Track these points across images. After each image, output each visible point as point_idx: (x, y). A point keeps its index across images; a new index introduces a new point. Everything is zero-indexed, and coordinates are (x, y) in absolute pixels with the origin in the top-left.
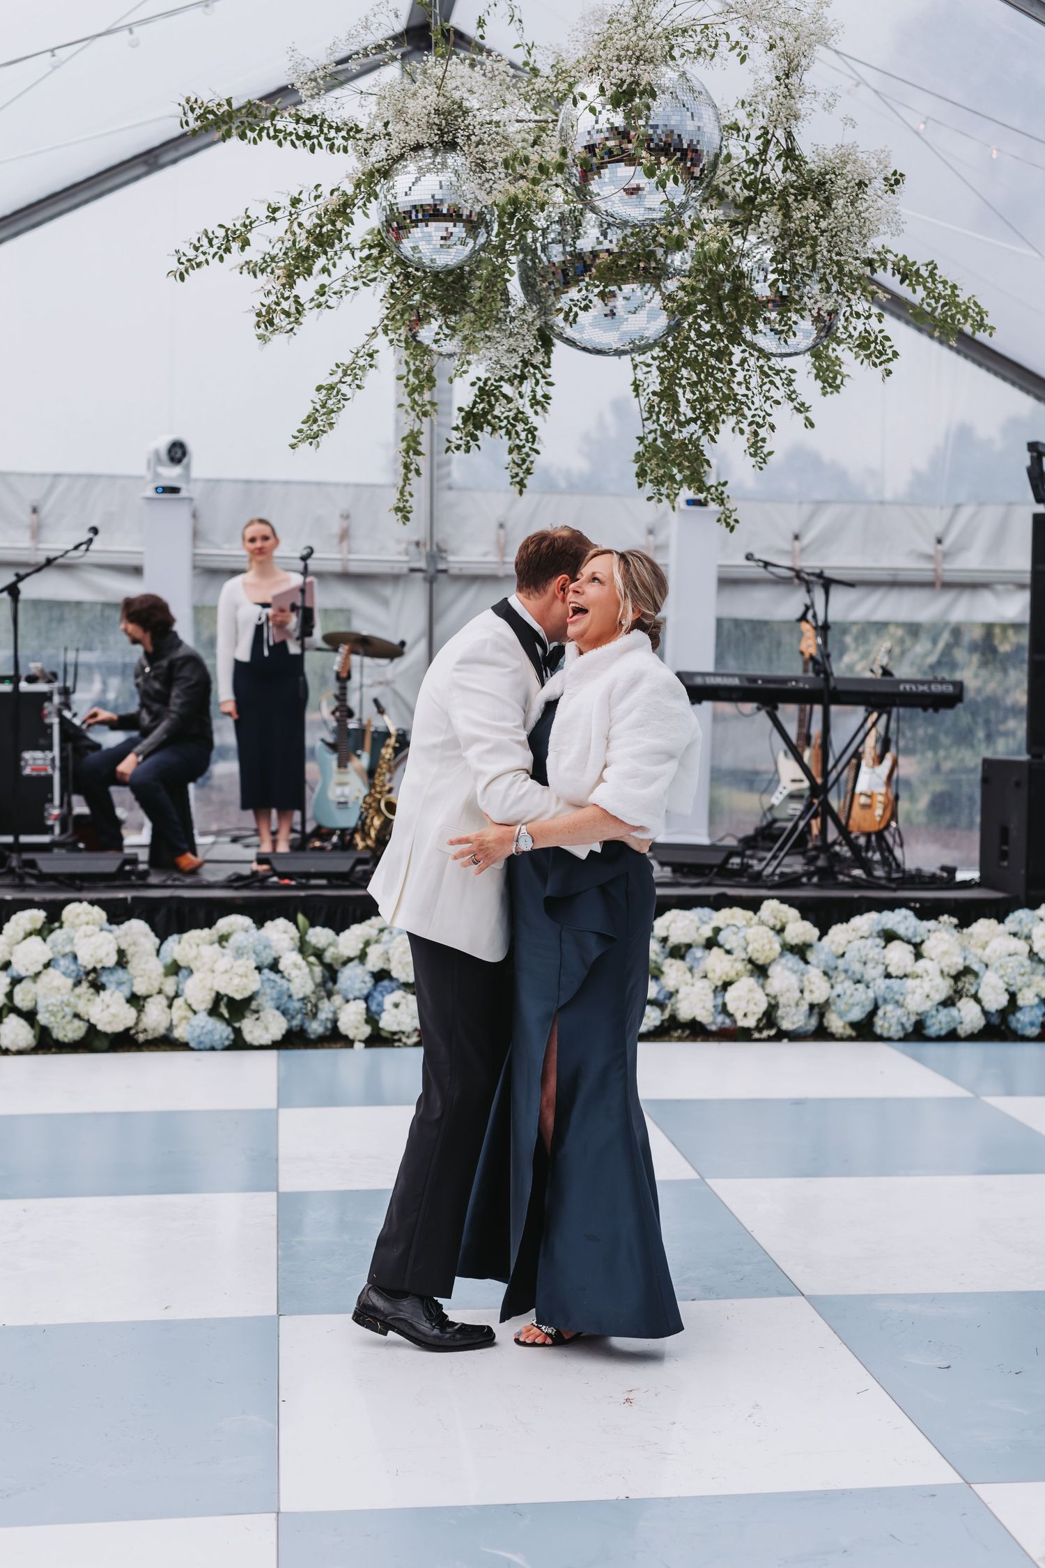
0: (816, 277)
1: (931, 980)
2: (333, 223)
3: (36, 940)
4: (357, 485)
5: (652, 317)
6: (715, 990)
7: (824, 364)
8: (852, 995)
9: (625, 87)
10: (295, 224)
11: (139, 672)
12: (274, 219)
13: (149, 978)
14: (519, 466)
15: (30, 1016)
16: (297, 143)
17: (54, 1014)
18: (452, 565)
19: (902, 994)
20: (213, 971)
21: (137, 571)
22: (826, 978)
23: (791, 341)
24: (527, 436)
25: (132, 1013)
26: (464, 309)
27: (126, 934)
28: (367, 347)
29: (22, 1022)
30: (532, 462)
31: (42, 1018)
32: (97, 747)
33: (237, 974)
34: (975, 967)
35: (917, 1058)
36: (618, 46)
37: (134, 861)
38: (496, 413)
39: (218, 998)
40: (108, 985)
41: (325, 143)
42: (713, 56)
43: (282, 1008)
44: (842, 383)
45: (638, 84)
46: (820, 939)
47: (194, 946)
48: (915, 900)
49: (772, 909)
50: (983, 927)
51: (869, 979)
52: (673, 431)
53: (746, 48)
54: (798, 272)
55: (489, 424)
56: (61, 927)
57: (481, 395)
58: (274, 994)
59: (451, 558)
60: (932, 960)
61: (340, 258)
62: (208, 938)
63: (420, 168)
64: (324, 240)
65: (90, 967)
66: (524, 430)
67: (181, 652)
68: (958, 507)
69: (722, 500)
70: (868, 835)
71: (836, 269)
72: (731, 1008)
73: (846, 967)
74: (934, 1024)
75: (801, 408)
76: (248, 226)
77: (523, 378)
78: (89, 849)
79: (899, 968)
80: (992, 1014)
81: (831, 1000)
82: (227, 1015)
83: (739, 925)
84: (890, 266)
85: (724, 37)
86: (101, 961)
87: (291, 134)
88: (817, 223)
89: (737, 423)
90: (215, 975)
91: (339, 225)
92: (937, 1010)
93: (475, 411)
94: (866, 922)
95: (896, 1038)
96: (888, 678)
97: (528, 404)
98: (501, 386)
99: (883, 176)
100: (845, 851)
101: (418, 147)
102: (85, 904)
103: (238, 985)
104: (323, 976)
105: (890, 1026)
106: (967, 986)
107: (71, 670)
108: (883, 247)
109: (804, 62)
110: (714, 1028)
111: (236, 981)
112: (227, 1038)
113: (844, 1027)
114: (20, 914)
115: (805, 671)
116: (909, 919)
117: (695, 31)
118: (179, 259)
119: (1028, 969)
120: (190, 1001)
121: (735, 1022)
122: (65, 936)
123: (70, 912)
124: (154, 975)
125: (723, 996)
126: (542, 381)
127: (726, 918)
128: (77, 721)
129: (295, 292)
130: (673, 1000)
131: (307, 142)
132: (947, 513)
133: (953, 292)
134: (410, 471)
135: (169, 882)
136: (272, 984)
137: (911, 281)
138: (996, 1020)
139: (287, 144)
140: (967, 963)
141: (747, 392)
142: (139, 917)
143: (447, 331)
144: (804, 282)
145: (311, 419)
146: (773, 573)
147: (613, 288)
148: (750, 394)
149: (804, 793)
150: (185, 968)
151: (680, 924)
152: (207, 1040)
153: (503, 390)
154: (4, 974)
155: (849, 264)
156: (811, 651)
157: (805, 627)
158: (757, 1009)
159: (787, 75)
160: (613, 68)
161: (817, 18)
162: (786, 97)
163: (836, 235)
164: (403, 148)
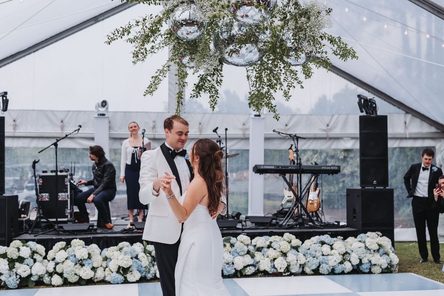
0: (306, 40)
1: (336, 256)
2: (156, 26)
3: (63, 251)
4: (157, 113)
5: (255, 54)
6: (271, 261)
7: (306, 69)
8: (312, 262)
10: (145, 26)
11: (94, 168)
12: (138, 25)
13: (98, 262)
14: (213, 102)
15: (61, 275)
16: (145, 2)
17: (68, 274)
19: (327, 261)
21: (93, 139)
22: (304, 256)
23: (299, 60)
24: (215, 92)
25: (93, 273)
26: (197, 52)
27: (91, 248)
28: (167, 64)
29: (59, 277)
30: (217, 101)
31: (65, 275)
32: (81, 191)
33: (125, 260)
34: (349, 252)
35: (333, 280)
37: (93, 226)
38: (206, 85)
39: (119, 267)
40: (85, 264)
41: (153, 2)
43: (139, 270)
44: (311, 75)
46: (302, 244)
47: (112, 252)
48: (329, 232)
49: (287, 235)
50: (350, 239)
51: (317, 256)
54: (300, 39)
55: (204, 88)
56: (71, 247)
57: (201, 80)
58: (137, 266)
60: (336, 250)
61: (158, 38)
62: (116, 249)
63: (183, 9)
64: (154, 31)
65: (80, 259)
67: (107, 163)
68: (333, 115)
69: (275, 111)
70: (312, 212)
71: (312, 38)
72: (276, 266)
73: (310, 253)
74: (337, 270)
75: (299, 82)
76: (130, 27)
77: (214, 74)
78: (79, 222)
79: (326, 253)
80: (355, 266)
81: (306, 263)
82: (122, 273)
83: (277, 241)
84: (327, 38)
86: (83, 257)
88: (306, 24)
89: (280, 87)
90: (118, 260)
91: (158, 26)
92: (338, 265)
93: (199, 85)
94: (315, 239)
95: (326, 274)
96: (316, 165)
97: (215, 83)
99: (325, 10)
100: (305, 217)
101: (183, 2)
102: (78, 239)
103: (125, 264)
104: (151, 260)
105: (324, 270)
106: (347, 257)
107: (73, 169)
108: (325, 32)
110: (271, 272)
111: (125, 262)
112: (122, 280)
113: (310, 271)
114: (58, 243)
115: (291, 164)
116: (328, 238)
118: (108, 38)
119: (365, 252)
120: (110, 269)
121: (277, 270)
122: (72, 250)
123: (73, 242)
125: (274, 263)
126: (220, 76)
127: (273, 239)
128: (75, 184)
129: (145, 47)
130: (258, 264)
131: (148, 2)
132: (330, 117)
133: (345, 46)
134: (180, 104)
135: (104, 232)
136: (136, 263)
137: (333, 43)
138: (356, 268)
139: (141, 3)
140: (347, 250)
142: (94, 243)
143: (192, 59)
144: (302, 42)
145: (150, 87)
146: (282, 136)
147: (243, 45)
148: (287, 77)
149: (293, 200)
150: (109, 258)
151: (260, 241)
152: (116, 281)
153: (208, 78)
154: (53, 262)
155: (316, 36)
156: (293, 158)
157: (290, 151)
158: (284, 267)
163: (312, 28)
164: (178, 2)
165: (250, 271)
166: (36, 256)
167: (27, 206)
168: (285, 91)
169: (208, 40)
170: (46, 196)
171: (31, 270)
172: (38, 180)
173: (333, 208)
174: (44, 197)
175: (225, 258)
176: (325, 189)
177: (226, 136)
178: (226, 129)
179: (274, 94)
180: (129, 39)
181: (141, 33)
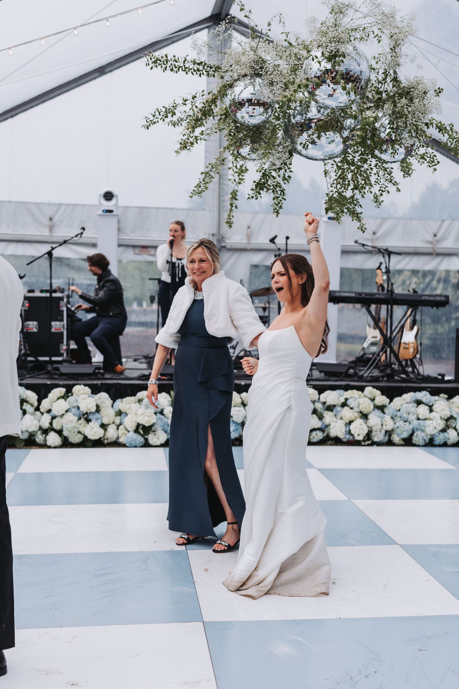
0: (407, 130)
1: (437, 421)
2: (210, 106)
3: (62, 400)
5: (337, 146)
6: (346, 424)
7: (405, 165)
8: (403, 427)
9: (333, 53)
10: (194, 107)
12: (185, 104)
13: (109, 417)
14: (277, 205)
15: (60, 432)
16: (194, 73)
17: (70, 432)
18: (227, 244)
19: (424, 427)
20: (136, 414)
21: (95, 245)
22: (392, 420)
23: (396, 156)
24: (281, 193)
25: (102, 431)
26: (260, 141)
27: (99, 399)
28: (221, 157)
29: (56, 435)
30: (282, 204)
31: (65, 433)
32: (80, 320)
33: (147, 416)
34: (455, 416)
35: (431, 453)
36: (330, 37)
37: (98, 368)
38: (269, 183)
39: (138, 425)
40: (92, 419)
41: (205, 73)
42: (367, 40)
43: (165, 430)
44: (412, 173)
45: (338, 52)
46: (389, 403)
47: (128, 404)
48: (429, 388)
49: (369, 390)
50: (458, 399)
51: (411, 420)
52: (343, 192)
53: (381, 37)
54: (399, 128)
55: (266, 187)
56: (72, 395)
57: (263, 176)
58: (162, 424)
59: (227, 241)
60: (437, 412)
61: (208, 119)
62: (134, 401)
63: (246, 84)
64: (206, 113)
65: (85, 412)
66: (280, 190)
68: (443, 221)
69: (360, 220)
70: (406, 360)
71: (415, 127)
72: (352, 432)
73: (401, 415)
74: (437, 440)
75: (395, 184)
76: (175, 107)
77: (280, 169)
78: (77, 363)
79: (423, 416)
81: (394, 429)
82: (142, 433)
83: (356, 397)
84: (434, 126)
85: (372, 33)
86: (89, 410)
87: (191, 69)
88: (407, 108)
89: (370, 188)
90: (137, 416)
91: (212, 107)
92: (439, 434)
93: (261, 182)
94: (409, 396)
95: (422, 445)
96: (415, 294)
97: (281, 179)
99: (434, 89)
100: (396, 367)
101: (245, 75)
102: (82, 386)
103: (147, 420)
105: (419, 440)
106: (452, 424)
108: (432, 118)
109: (402, 43)
110: (345, 440)
111: (146, 418)
112: (142, 442)
113: (400, 440)
114: (55, 390)
115: (378, 290)
116: (427, 395)
117: (360, 30)
118: (147, 120)
120: (126, 427)
121: (354, 438)
122: (74, 399)
123: (76, 389)
124: (111, 416)
125: (349, 427)
126: (288, 170)
127: (350, 394)
128: (73, 309)
129: (195, 134)
130: (328, 428)
131: (198, 72)
132: (439, 223)
134: (233, 206)
135: (114, 377)
136: (161, 420)
137: (442, 131)
139: (190, 73)
140: (452, 414)
141: (378, 178)
142: (104, 391)
143: (253, 150)
144: (401, 133)
145: (199, 186)
146: (366, 249)
147: (323, 134)
148: (379, 178)
149: (380, 343)
150: (124, 413)
151: (331, 397)
152: (133, 443)
153: (272, 174)
154: (48, 415)
155: (420, 125)
156: (381, 282)
157: (379, 271)
158: (363, 432)
159: (395, 48)
160: (328, 46)
161: (409, 25)
162: (395, 57)
163: (415, 114)
164: (239, 76)
165: (316, 437)
166: (26, 406)
168: (375, 194)
169: (278, 126)
170: (33, 326)
173: (442, 357)
174: (31, 326)
176: (429, 329)
177: (287, 247)
178: (287, 238)
179: (361, 200)
180: (171, 121)
181: (188, 114)
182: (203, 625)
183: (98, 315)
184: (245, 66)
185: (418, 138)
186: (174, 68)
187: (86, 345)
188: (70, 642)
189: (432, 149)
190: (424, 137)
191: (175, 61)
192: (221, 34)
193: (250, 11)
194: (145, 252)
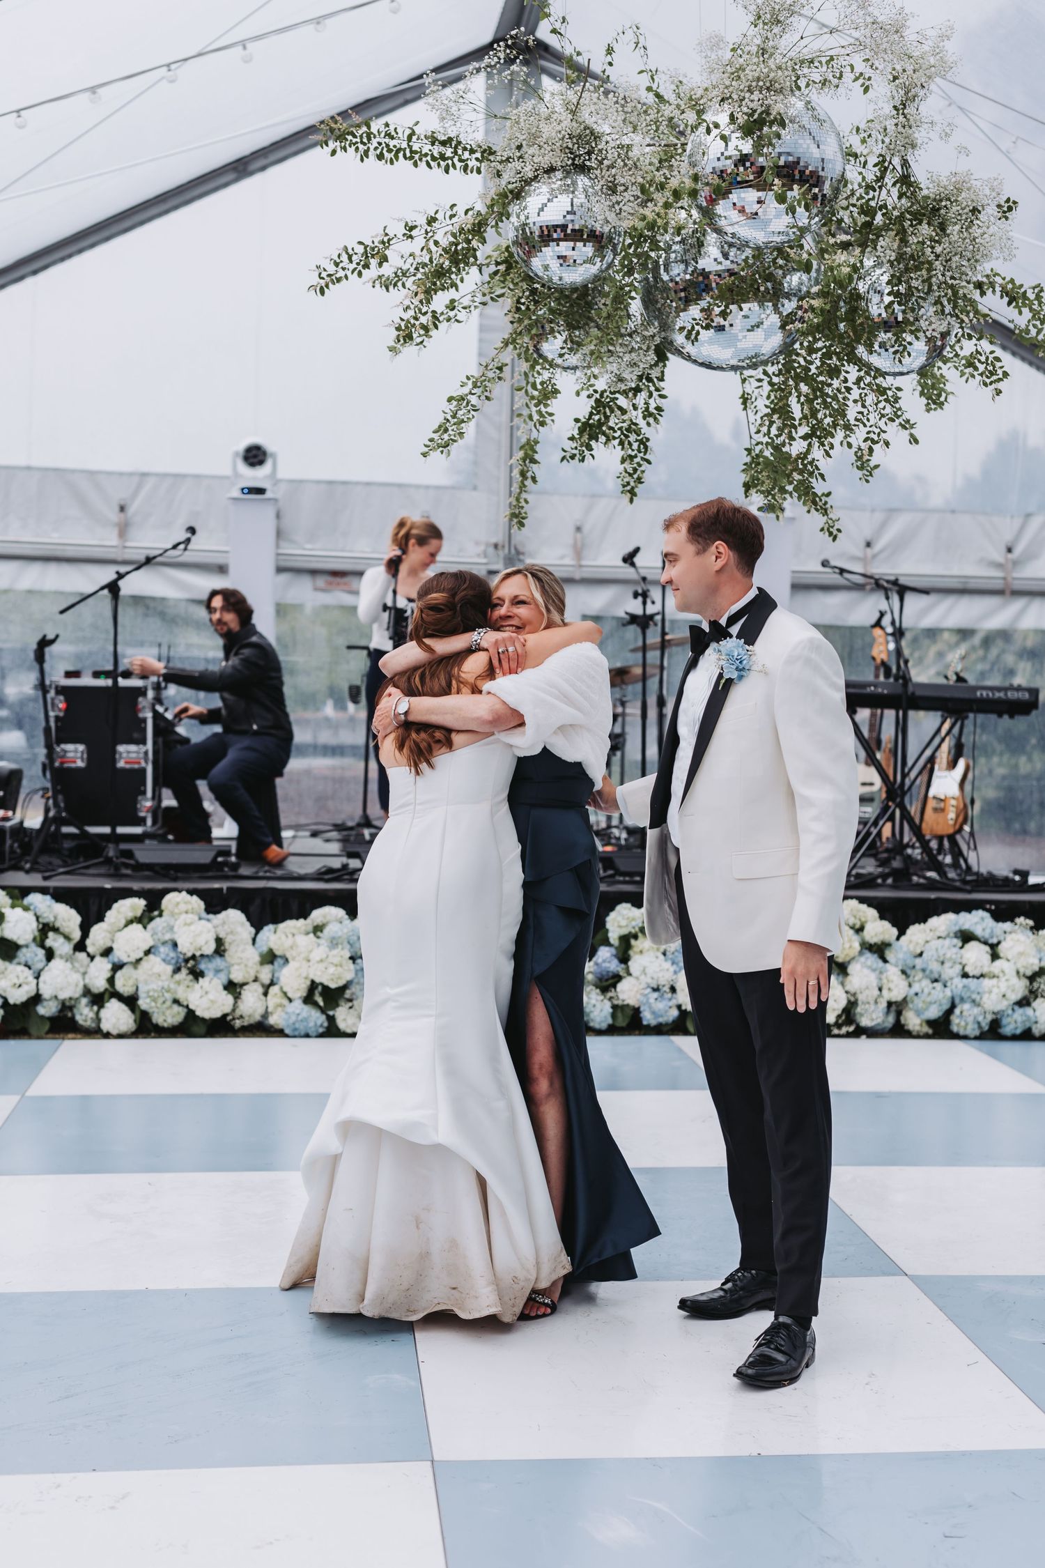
0: (931, 299)
1: (1007, 980)
2: (468, 241)
3: (137, 927)
4: (438, 488)
5: (769, 335)
7: (929, 382)
8: (929, 994)
9: (756, 116)
10: (431, 242)
12: (411, 237)
13: (246, 966)
14: (630, 475)
15: (131, 1001)
16: (432, 163)
17: (155, 1000)
19: (979, 993)
20: (309, 961)
21: (222, 569)
22: (904, 977)
23: (906, 360)
24: (639, 446)
25: (230, 999)
26: (588, 324)
27: (224, 923)
28: (497, 360)
29: (123, 1007)
30: (643, 472)
31: (143, 1003)
33: (332, 964)
35: (993, 1055)
36: (750, 78)
37: (224, 853)
38: (611, 424)
39: (313, 986)
40: (206, 972)
41: (458, 165)
42: (837, 86)
44: (946, 400)
45: (768, 114)
46: (898, 939)
47: (290, 936)
48: (991, 902)
49: (852, 908)
51: (947, 978)
52: (783, 444)
53: (869, 79)
54: (913, 294)
55: (604, 434)
56: (160, 915)
57: (597, 407)
60: (1008, 960)
61: (468, 273)
62: (303, 928)
63: (553, 190)
64: (460, 257)
65: (189, 954)
66: (637, 441)
68: (1028, 516)
69: (826, 510)
70: (940, 839)
71: (950, 291)
73: (924, 966)
74: (1009, 1023)
75: (907, 425)
76: (386, 243)
77: (637, 390)
78: (177, 841)
79: (976, 968)
81: (908, 999)
82: (321, 1004)
84: (998, 289)
85: (849, 69)
86: (200, 949)
87: (426, 155)
88: (933, 247)
89: (846, 437)
90: (311, 964)
91: (474, 243)
92: (1013, 1010)
93: (591, 421)
94: (943, 923)
95: (972, 1036)
96: (959, 684)
97: (641, 415)
98: (617, 399)
99: (996, 203)
100: (916, 853)
101: (551, 170)
102: (184, 893)
103: (333, 974)
105: (967, 1024)
106: (1042, 987)
108: (992, 270)
109: (921, 93)
111: (332, 970)
112: (321, 1026)
113: (921, 1025)
114: (121, 902)
115: (877, 676)
116: (986, 920)
117: (820, 62)
118: (320, 274)
120: (285, 989)
122: (165, 924)
123: (170, 901)
124: (250, 964)
126: (655, 394)
129: (432, 307)
131: (442, 163)
132: (1017, 522)
134: (526, 478)
135: (261, 874)
137: (1017, 303)
139: (423, 165)
140: (1043, 964)
141: (862, 410)
142: (234, 907)
143: (572, 345)
144: (918, 304)
145: (442, 429)
146: (848, 579)
147: (733, 307)
148: (866, 412)
149: (879, 798)
150: (281, 957)
152: (302, 1027)
153: (618, 402)
154: (104, 960)
155: (962, 287)
156: (884, 656)
157: (878, 632)
158: (836, 1006)
159: (904, 105)
160: (744, 98)
161: (937, 51)
162: (904, 127)
163: (950, 260)
164: (536, 170)
166: (53, 940)
167: (14, 783)
168: (860, 449)
169: (627, 289)
170: (75, 754)
171: (37, 984)
172: (53, 699)
173: (1025, 832)
174: (70, 755)
175: (650, 971)
176: (1000, 764)
179: (823, 464)
180: (380, 277)
181: (419, 260)
182: (431, 1469)
183: (226, 730)
184: (549, 148)
185: (957, 317)
186: (385, 152)
187: (198, 800)
188: (112, 1508)
189: (991, 343)
190: (971, 315)
191: (388, 135)
192: (495, 71)
193: (564, 19)
194: (338, 584)
